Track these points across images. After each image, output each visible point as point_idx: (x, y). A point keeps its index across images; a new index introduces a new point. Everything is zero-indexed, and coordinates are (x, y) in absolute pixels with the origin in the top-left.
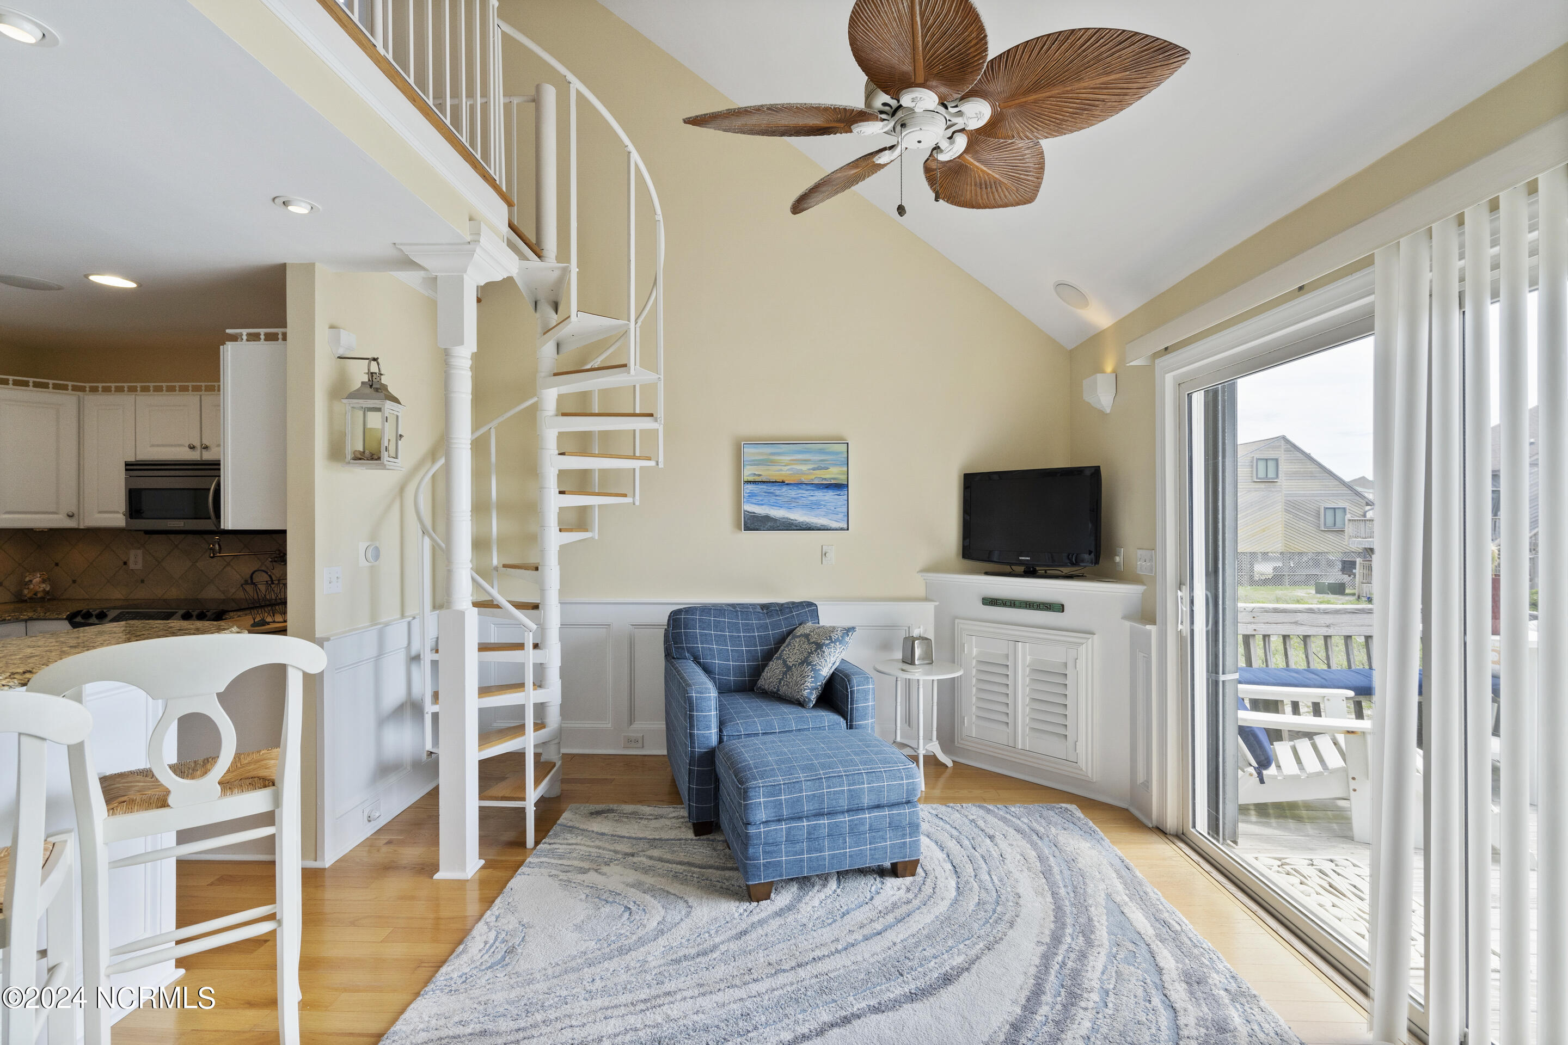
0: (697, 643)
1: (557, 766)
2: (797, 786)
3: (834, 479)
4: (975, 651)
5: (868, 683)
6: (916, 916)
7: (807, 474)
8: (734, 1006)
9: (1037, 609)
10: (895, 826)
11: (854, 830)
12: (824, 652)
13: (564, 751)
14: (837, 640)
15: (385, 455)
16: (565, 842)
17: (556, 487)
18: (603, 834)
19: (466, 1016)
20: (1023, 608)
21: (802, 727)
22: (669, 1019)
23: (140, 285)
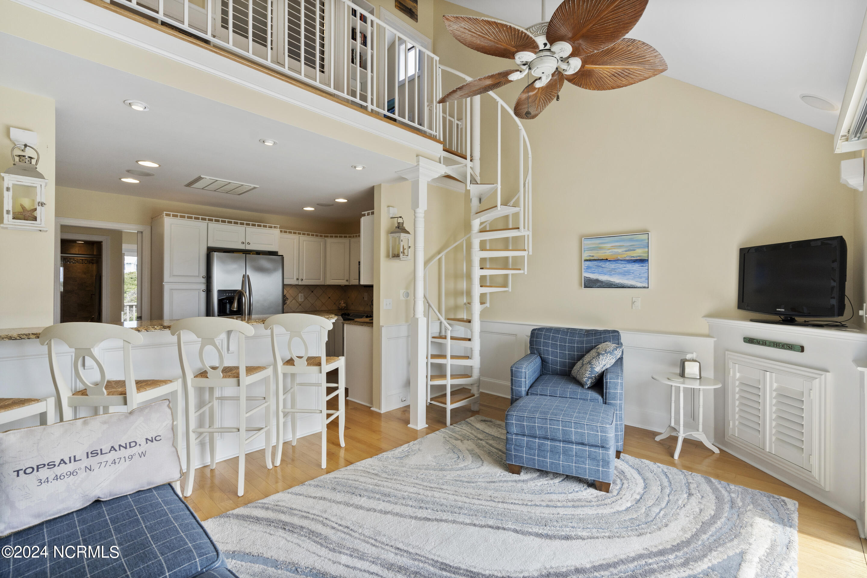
0: (541, 347)
1: (475, 396)
2: (533, 419)
3: (639, 256)
4: (738, 375)
5: (617, 379)
6: (585, 509)
7: (622, 254)
8: (460, 503)
9: (782, 348)
10: (593, 458)
11: (566, 452)
12: (599, 358)
13: (481, 390)
14: (609, 352)
15: (401, 255)
16: (462, 427)
17: (479, 265)
18: (479, 429)
19: (376, 468)
20: (772, 347)
21: (573, 397)
22: (433, 496)
23: (348, 200)
